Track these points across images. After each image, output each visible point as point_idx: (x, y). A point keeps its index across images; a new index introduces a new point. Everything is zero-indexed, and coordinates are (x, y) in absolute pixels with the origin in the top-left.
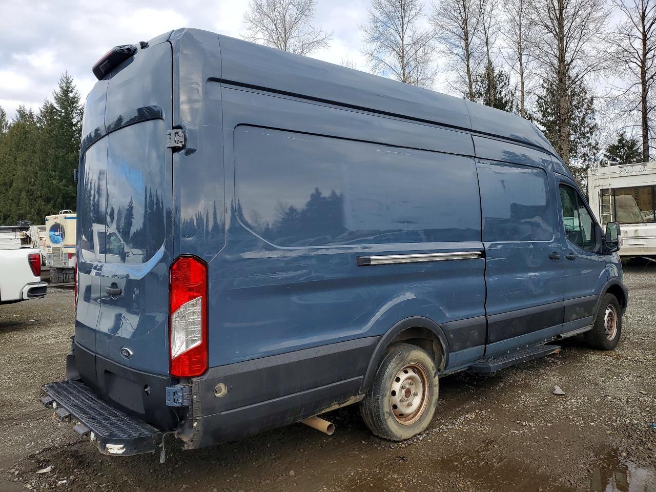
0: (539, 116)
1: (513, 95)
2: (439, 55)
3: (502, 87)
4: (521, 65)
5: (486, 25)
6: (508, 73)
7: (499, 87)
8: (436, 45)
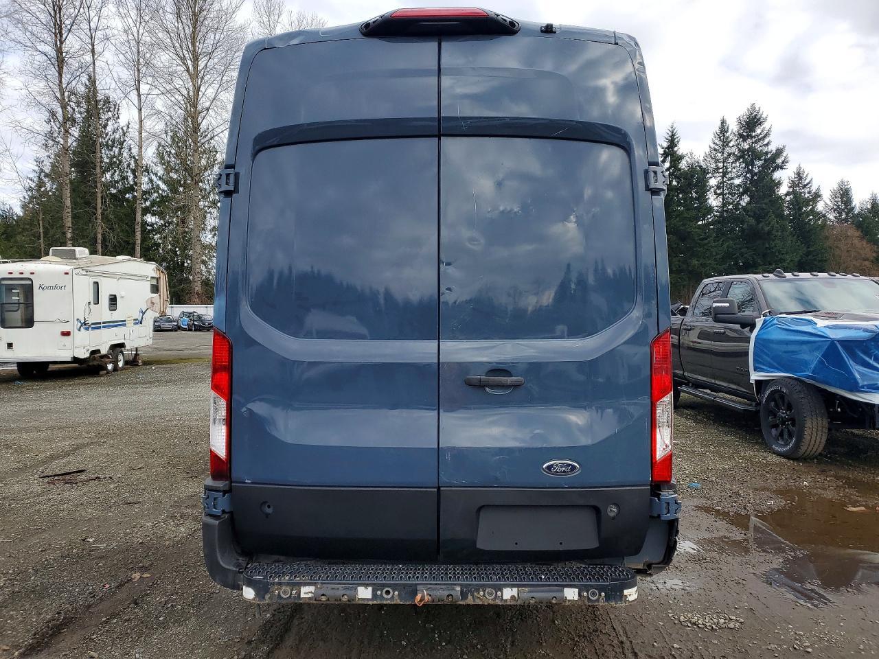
0: (160, 170)
1: (124, 134)
2: (13, 44)
3: (107, 120)
4: (139, 95)
5: (93, 25)
6: (118, 102)
7: (104, 117)
8: (10, 29)
